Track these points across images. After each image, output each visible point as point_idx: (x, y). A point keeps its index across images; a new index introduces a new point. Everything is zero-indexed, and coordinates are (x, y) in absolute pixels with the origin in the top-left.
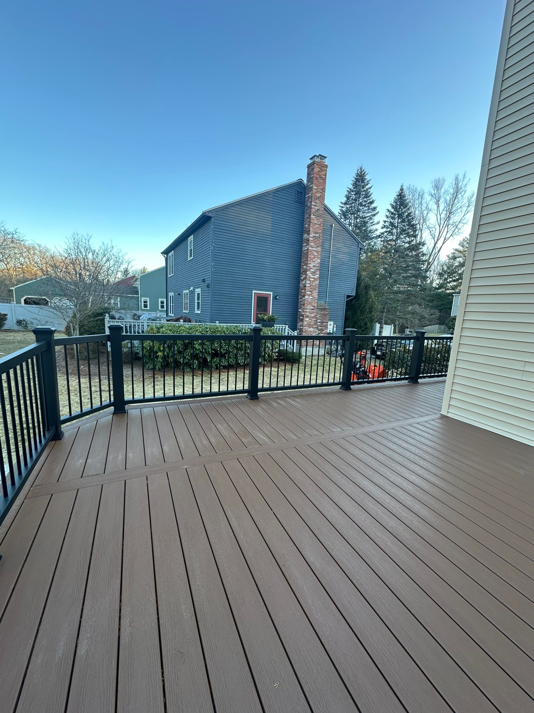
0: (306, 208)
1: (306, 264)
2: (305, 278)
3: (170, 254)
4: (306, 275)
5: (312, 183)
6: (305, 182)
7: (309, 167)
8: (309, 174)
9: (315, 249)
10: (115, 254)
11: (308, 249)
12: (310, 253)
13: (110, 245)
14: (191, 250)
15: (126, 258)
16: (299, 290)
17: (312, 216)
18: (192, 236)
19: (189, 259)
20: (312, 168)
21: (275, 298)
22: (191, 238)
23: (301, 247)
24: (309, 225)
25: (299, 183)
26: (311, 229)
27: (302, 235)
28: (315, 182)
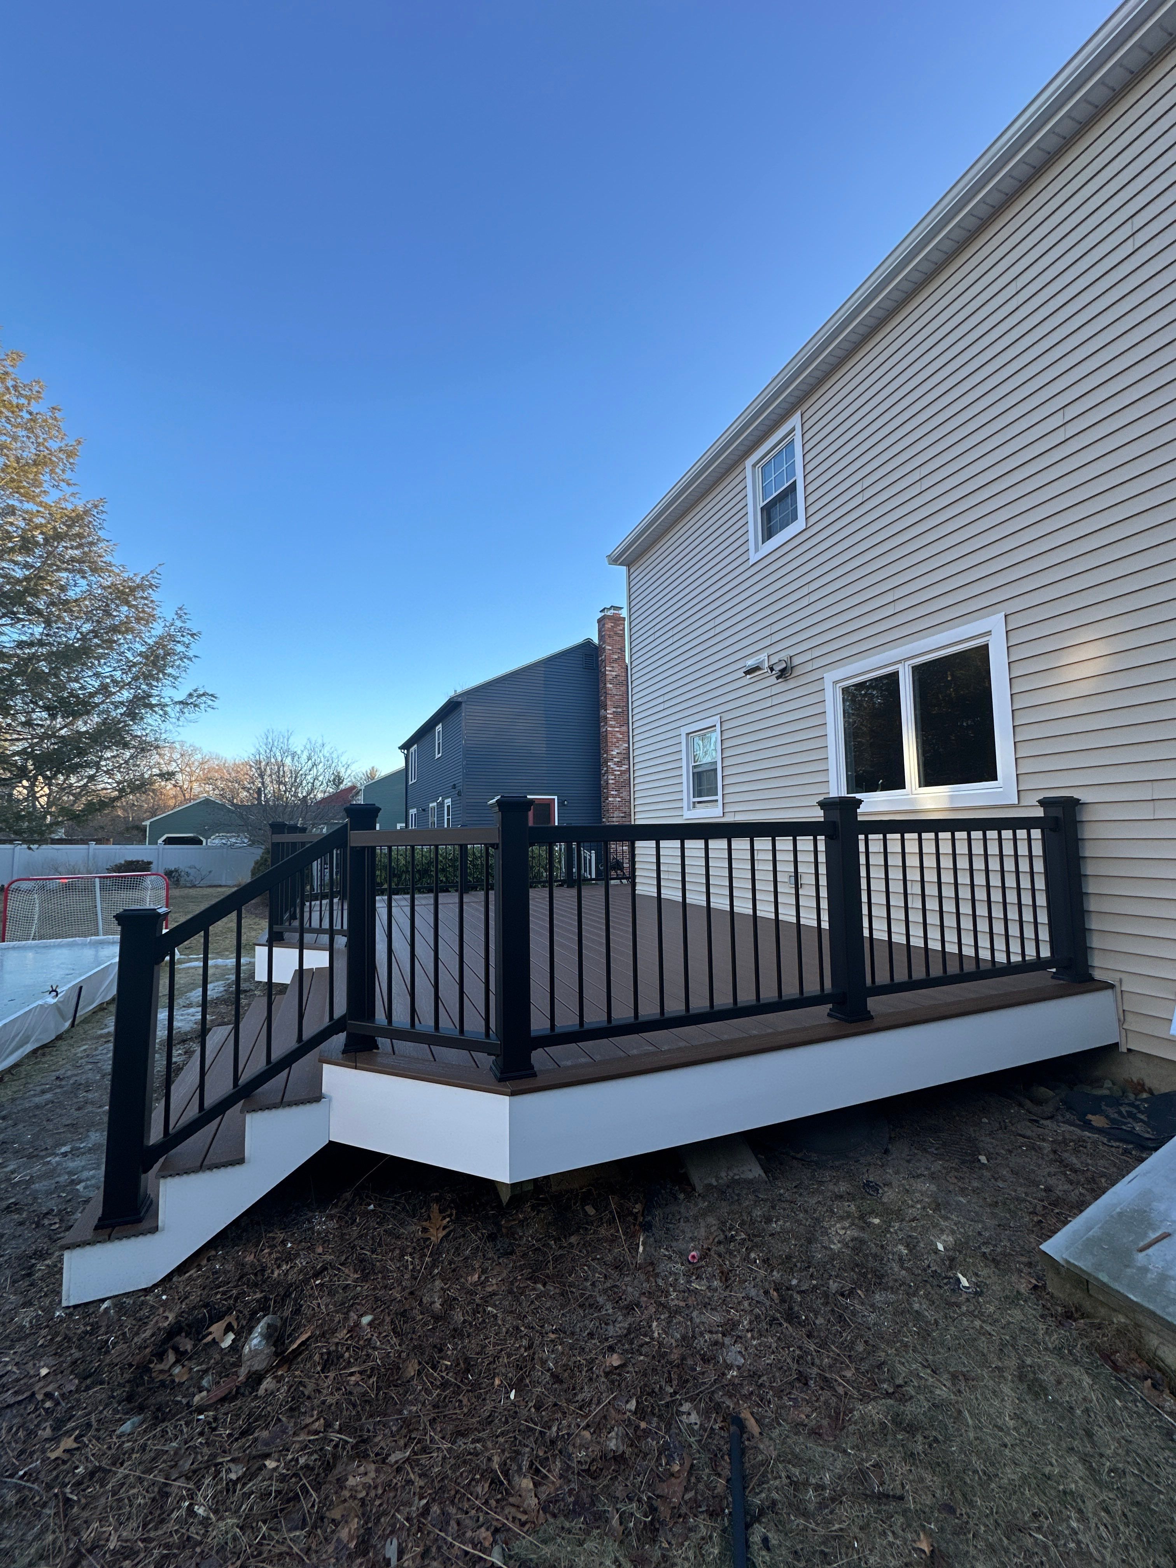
0: (600, 675)
1: (606, 752)
2: (607, 771)
3: (412, 749)
4: (607, 766)
5: (604, 642)
6: (596, 641)
7: (599, 621)
8: (600, 631)
9: (617, 729)
10: (328, 755)
11: (606, 731)
12: (609, 736)
13: (320, 742)
14: (439, 744)
15: (344, 759)
16: (600, 790)
17: (609, 686)
18: (440, 725)
19: (437, 756)
20: (602, 623)
21: (561, 804)
22: (439, 728)
23: (599, 727)
24: (605, 697)
25: (588, 643)
26: (609, 703)
27: (599, 711)
28: (608, 641)
